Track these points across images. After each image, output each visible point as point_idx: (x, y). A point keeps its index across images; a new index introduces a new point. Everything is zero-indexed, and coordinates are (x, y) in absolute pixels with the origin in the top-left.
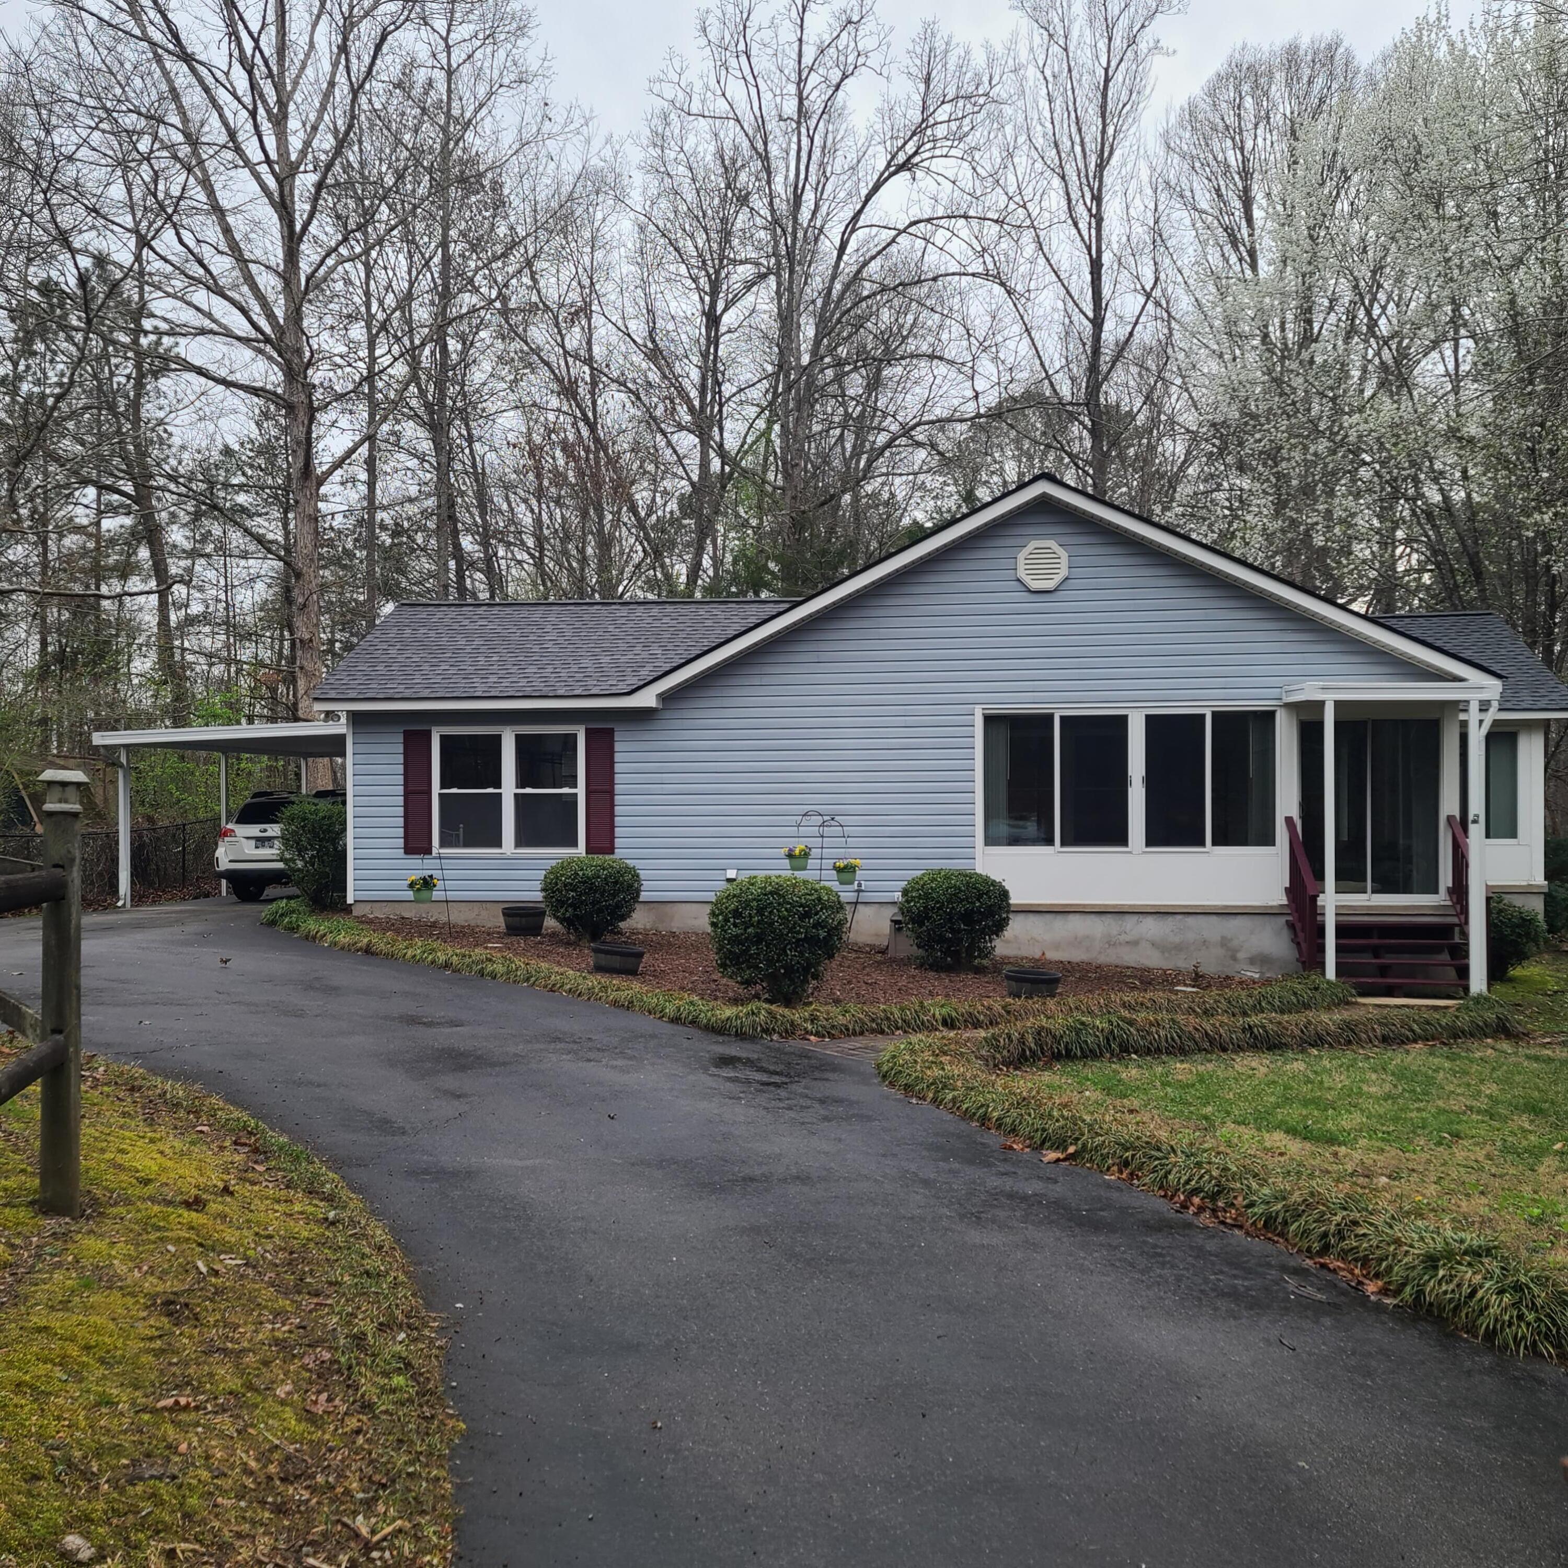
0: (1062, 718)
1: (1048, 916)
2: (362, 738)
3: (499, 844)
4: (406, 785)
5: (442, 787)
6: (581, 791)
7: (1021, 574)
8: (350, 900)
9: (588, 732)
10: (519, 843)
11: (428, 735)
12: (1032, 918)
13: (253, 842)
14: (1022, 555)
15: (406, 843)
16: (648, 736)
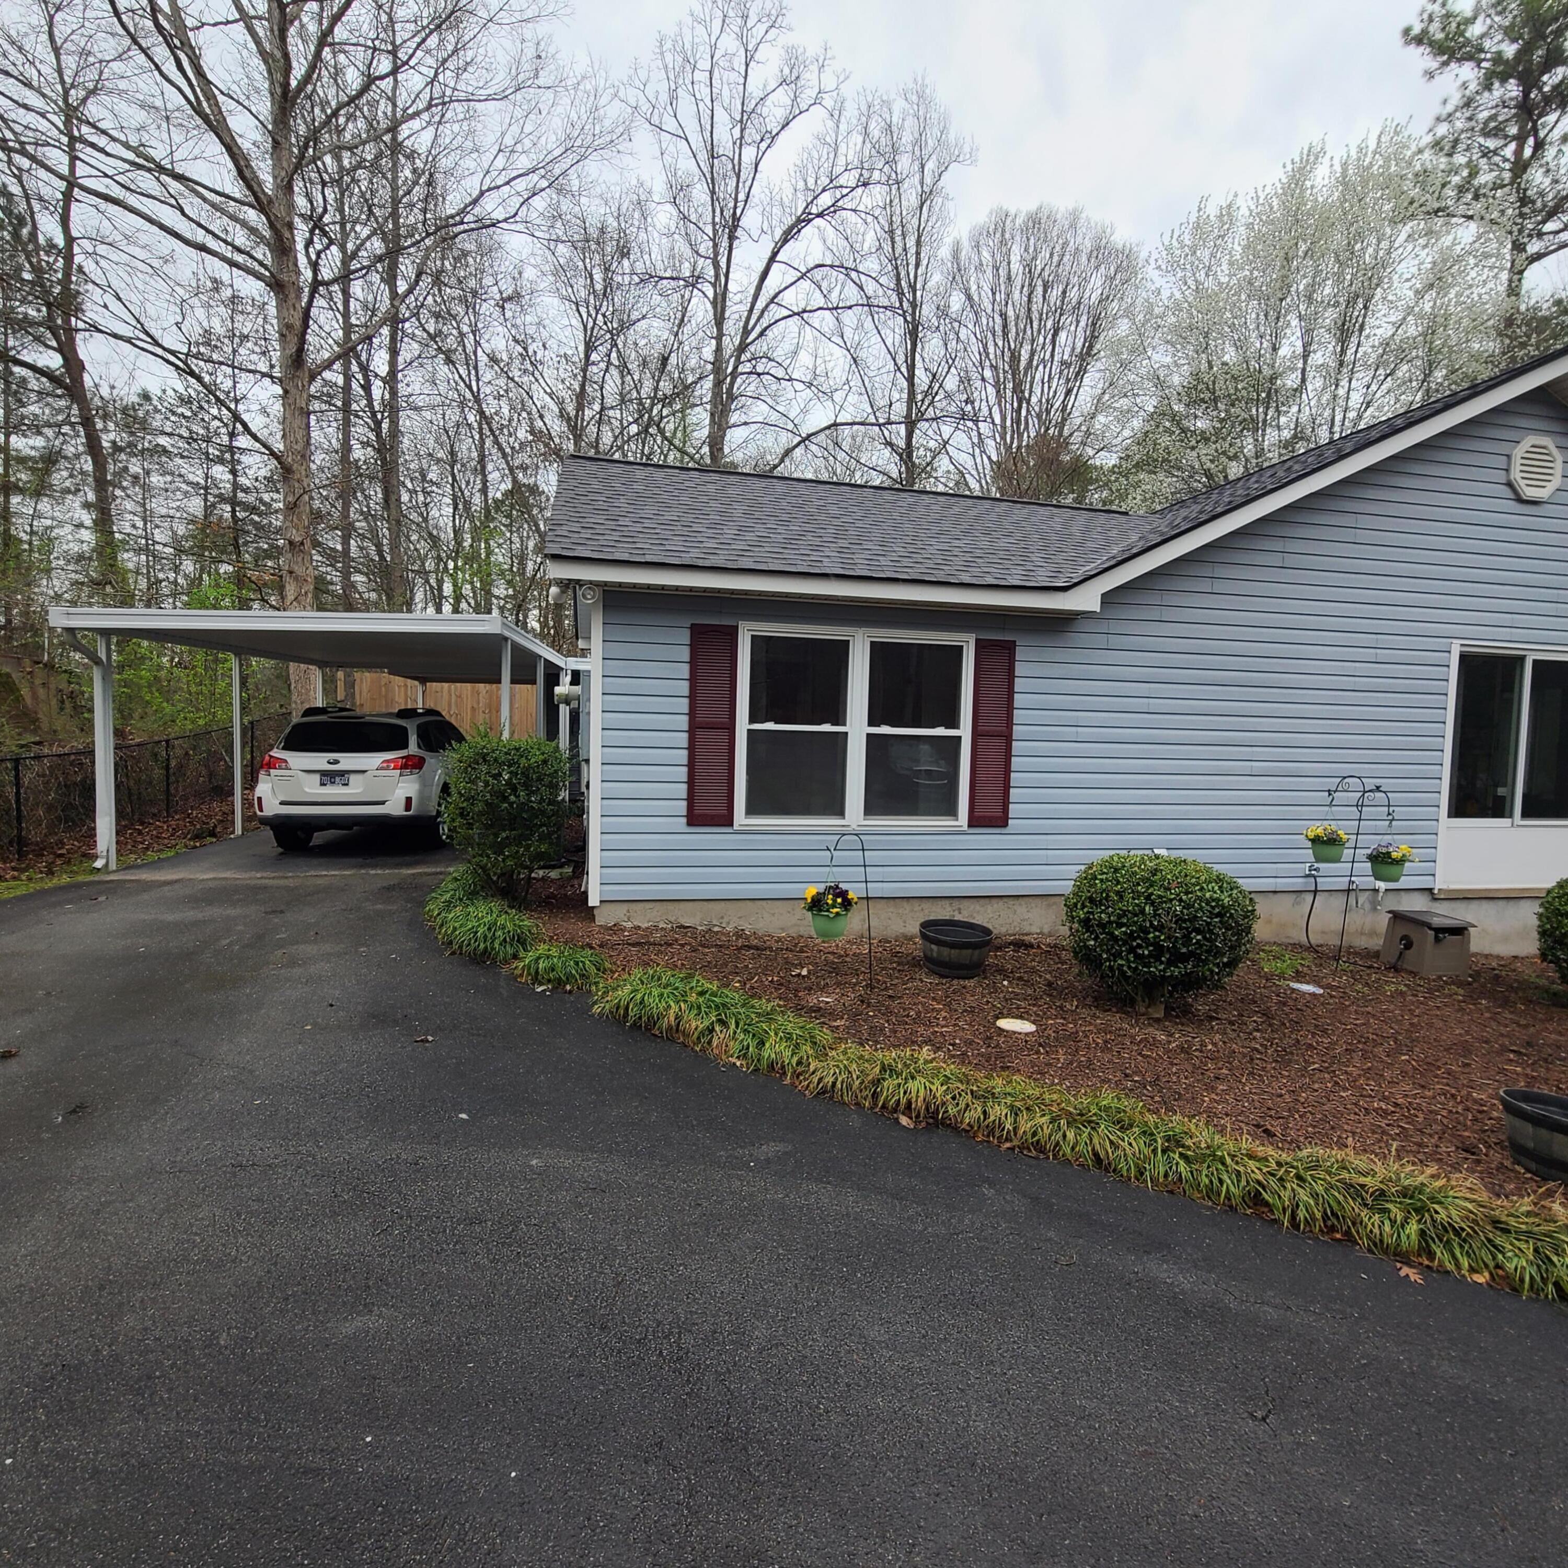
0: (1535, 662)
1: (1501, 903)
2: (619, 633)
3: (841, 813)
4: (692, 713)
5: (752, 720)
6: (965, 731)
7: (1516, 475)
8: (593, 901)
9: (979, 644)
10: (870, 809)
11: (732, 634)
12: (1485, 905)
13: (317, 777)
14: (1519, 452)
15: (690, 807)
16: (1060, 655)
